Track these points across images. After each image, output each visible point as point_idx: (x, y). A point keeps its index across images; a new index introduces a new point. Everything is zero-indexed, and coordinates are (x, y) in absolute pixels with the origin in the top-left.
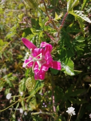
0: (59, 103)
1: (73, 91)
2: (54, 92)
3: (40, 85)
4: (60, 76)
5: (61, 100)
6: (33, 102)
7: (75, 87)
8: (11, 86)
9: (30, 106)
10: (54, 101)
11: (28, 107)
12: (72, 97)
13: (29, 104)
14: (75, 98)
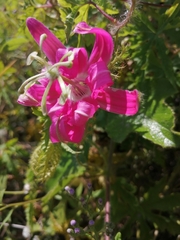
0: (122, 222)
1: (162, 196)
2: (112, 193)
3: (75, 170)
4: (129, 153)
5: (128, 217)
6: (57, 213)
7: (167, 187)
8: (11, 169)
9: (50, 222)
10: (107, 219)
11: (45, 225)
12: (156, 212)
13: (47, 218)
14: (166, 214)
